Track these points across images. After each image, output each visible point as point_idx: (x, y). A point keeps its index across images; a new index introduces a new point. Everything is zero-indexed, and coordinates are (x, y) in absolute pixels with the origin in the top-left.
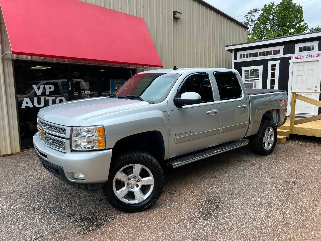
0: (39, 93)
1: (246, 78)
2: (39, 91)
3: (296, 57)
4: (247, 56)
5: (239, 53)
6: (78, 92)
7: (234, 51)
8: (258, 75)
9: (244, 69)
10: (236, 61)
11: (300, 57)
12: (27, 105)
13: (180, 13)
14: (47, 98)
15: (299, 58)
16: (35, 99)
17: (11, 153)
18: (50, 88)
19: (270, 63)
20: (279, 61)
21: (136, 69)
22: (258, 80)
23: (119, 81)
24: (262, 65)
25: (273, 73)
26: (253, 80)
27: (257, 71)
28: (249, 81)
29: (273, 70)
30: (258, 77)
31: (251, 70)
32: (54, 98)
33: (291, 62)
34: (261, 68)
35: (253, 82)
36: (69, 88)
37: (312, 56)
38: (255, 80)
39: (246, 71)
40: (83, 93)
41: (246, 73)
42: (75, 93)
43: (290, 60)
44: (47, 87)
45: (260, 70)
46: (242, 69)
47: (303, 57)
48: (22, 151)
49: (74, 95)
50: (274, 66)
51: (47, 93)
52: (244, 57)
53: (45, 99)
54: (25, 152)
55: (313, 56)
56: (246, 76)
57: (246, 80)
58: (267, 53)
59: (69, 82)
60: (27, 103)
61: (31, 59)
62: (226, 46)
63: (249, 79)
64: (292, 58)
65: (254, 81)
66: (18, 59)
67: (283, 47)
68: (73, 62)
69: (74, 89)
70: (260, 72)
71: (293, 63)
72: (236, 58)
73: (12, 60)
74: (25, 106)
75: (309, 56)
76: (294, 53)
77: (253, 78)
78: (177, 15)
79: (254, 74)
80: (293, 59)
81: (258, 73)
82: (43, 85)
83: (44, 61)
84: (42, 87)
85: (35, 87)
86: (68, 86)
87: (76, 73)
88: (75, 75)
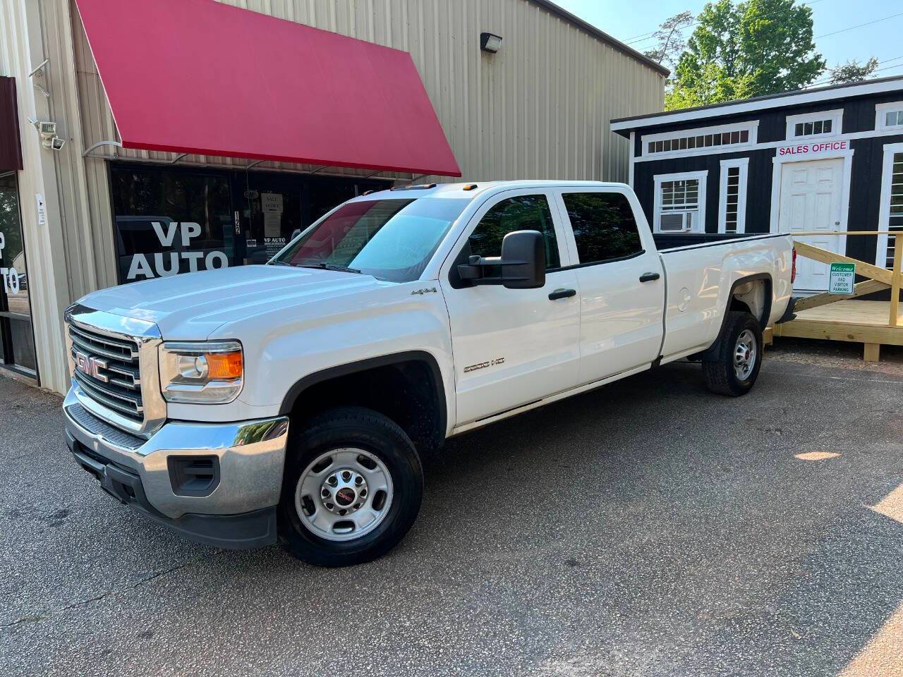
0: (166, 241)
1: (664, 203)
2: (166, 237)
3: (788, 149)
4: (666, 146)
5: (646, 140)
6: (255, 240)
7: (634, 133)
8: (696, 194)
9: (659, 179)
10: (639, 159)
11: (798, 150)
12: (140, 272)
13: (499, 37)
14: (185, 255)
15: (795, 151)
16: (159, 257)
18: (191, 230)
19: (725, 165)
20: (747, 160)
21: (392, 181)
22: (696, 207)
24: (705, 169)
25: (733, 190)
26: (683, 208)
27: (693, 184)
28: (674, 210)
29: (733, 181)
30: (696, 201)
31: (677, 183)
32: (200, 255)
33: (776, 161)
34: (701, 176)
35: (684, 213)
36: (237, 230)
37: (826, 147)
38: (688, 207)
39: (664, 185)
40: (267, 242)
41: (664, 191)
42: (249, 243)
43: (775, 155)
44: (185, 226)
45: (700, 182)
46: (654, 179)
47: (806, 150)
49: (248, 246)
50: (734, 171)
51: (186, 242)
52: (659, 150)
53: (180, 256)
55: (830, 145)
56: (664, 196)
57: (664, 209)
58: (717, 140)
59: (236, 214)
60: (140, 267)
61: (150, 158)
62: (612, 122)
63: (673, 205)
64: (778, 151)
65: (685, 209)
66: (120, 158)
67: (757, 123)
68: (246, 166)
69: (248, 233)
70: (699, 186)
71: (782, 164)
72: (638, 152)
73: (106, 160)
74: (137, 275)
75: (821, 147)
76: (784, 138)
77: (683, 202)
78: (492, 44)
79: (685, 192)
80: (782, 153)
81: (697, 189)
82: (177, 223)
83: (178, 163)
84: (173, 226)
85: (157, 226)
86: (232, 224)
87: (250, 193)
88: (248, 197)
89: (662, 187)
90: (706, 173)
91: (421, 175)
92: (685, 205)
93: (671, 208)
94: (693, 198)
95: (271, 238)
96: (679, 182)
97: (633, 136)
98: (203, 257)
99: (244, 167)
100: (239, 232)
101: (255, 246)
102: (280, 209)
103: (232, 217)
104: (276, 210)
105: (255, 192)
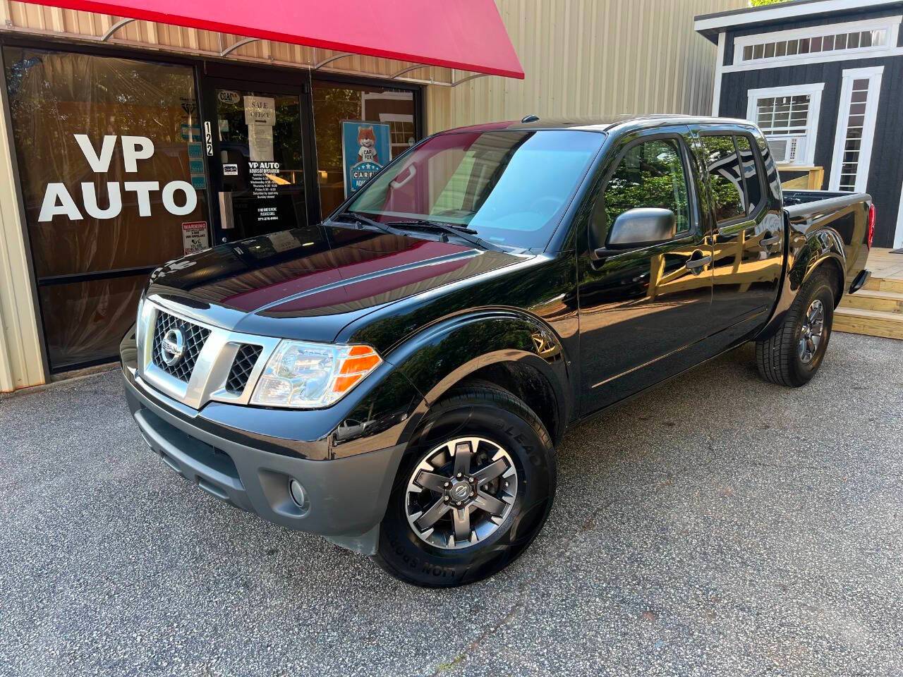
0: (100, 165)
2: (99, 158)
4: (769, 50)
5: (741, 43)
6: (236, 165)
7: (724, 33)
8: (805, 115)
9: (754, 95)
10: (729, 69)
12: (59, 211)
14: (129, 186)
16: (88, 189)
17: (12, 389)
18: (138, 148)
21: (425, 86)
22: (803, 131)
23: (371, 128)
24: (821, 82)
25: (858, 109)
26: (786, 132)
28: (772, 135)
29: (860, 97)
30: (804, 123)
31: (780, 100)
32: (155, 186)
34: (815, 91)
35: (788, 139)
36: (208, 150)
38: (792, 132)
39: (762, 102)
40: (253, 168)
41: (761, 110)
42: (227, 169)
44: (128, 142)
45: (812, 99)
46: (748, 95)
48: (52, 381)
49: (226, 174)
51: (131, 167)
52: (758, 56)
53: (122, 187)
54: (64, 385)
56: (761, 117)
58: (841, 42)
59: (206, 126)
60: (58, 203)
61: (65, 32)
62: (697, 19)
63: (772, 129)
65: (788, 135)
66: (17, 29)
67: (898, 19)
68: (219, 52)
69: (225, 154)
70: (811, 105)
72: (728, 60)
74: (54, 216)
77: (785, 124)
79: (790, 112)
81: (806, 107)
82: (115, 137)
83: (112, 41)
84: (109, 142)
85: (83, 141)
86: (201, 140)
87: (226, 97)
88: (224, 101)
89: (758, 105)
90: (820, 87)
91: (476, 74)
92: (789, 128)
94: (801, 118)
95: (259, 163)
96: (782, 98)
97: (722, 37)
98: (157, 189)
99: (216, 54)
100: (211, 152)
101: (236, 173)
102: (272, 120)
103: (201, 130)
104: (265, 122)
105: (234, 94)
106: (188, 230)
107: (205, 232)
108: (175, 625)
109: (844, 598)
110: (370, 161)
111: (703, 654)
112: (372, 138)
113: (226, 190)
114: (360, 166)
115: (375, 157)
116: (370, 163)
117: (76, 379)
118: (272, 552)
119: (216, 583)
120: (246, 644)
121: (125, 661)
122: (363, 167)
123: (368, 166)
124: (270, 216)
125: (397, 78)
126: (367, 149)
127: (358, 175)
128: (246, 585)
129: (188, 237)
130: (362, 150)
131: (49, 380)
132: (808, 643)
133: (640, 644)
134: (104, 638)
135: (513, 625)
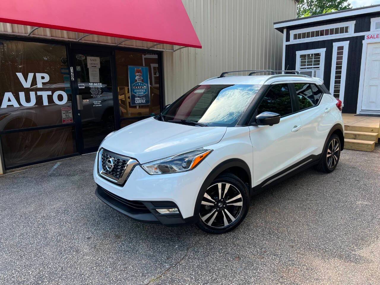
0: (27, 85)
1: (301, 65)
2: (26, 82)
3: (372, 36)
4: (304, 36)
5: (292, 33)
6: (84, 84)
8: (319, 61)
9: (299, 53)
10: (288, 43)
11: (377, 36)
12: (10, 103)
14: (39, 93)
15: (375, 37)
16: (22, 95)
18: (43, 78)
19: (336, 45)
20: (348, 42)
21: (163, 52)
22: (319, 67)
23: (140, 69)
25: (340, 58)
26: (312, 68)
27: (318, 55)
28: (306, 69)
29: (340, 53)
30: (319, 64)
31: (309, 55)
33: (364, 42)
34: (322, 51)
35: (313, 71)
36: (72, 78)
39: (302, 56)
40: (91, 85)
41: (302, 59)
42: (81, 86)
43: (364, 39)
44: (39, 75)
45: (321, 54)
46: (296, 53)
48: (6, 173)
49: (79, 88)
50: (341, 48)
51: (39, 85)
52: (299, 38)
53: (36, 94)
54: (11, 175)
56: (302, 62)
57: (301, 69)
58: (332, 32)
59: (71, 69)
60: (9, 100)
62: (275, 23)
63: (306, 67)
64: (366, 37)
65: (313, 69)
67: (354, 22)
68: (76, 39)
69: (79, 80)
70: (321, 57)
71: (368, 44)
72: (288, 39)
74: (7, 106)
76: (369, 30)
77: (311, 65)
79: (313, 60)
80: (368, 38)
81: (319, 58)
82: (33, 74)
83: (32, 36)
84: (31, 76)
85: (20, 75)
86: (69, 75)
87: (80, 57)
88: (78, 59)
89: (300, 57)
90: (325, 49)
91: (182, 47)
92: (313, 66)
93: (305, 68)
94: (317, 62)
95: (94, 83)
97: (285, 31)
98: (51, 94)
99: (75, 40)
101: (84, 88)
102: (99, 66)
103: (69, 70)
104: (96, 67)
105: (83, 56)
106: (64, 111)
107: (71, 111)
108: (46, 267)
109: (316, 250)
110: (140, 82)
111: (256, 272)
112: (141, 72)
113: (79, 94)
114: (136, 84)
115: (142, 80)
116: (140, 83)
117: (16, 172)
118: (89, 238)
119: (65, 251)
120: (74, 274)
121: (24, 281)
122: (137, 84)
123: (139, 84)
124: (98, 105)
125: (150, 49)
126: (139, 77)
127: (135, 88)
128: (77, 251)
129: (64, 113)
130: (137, 78)
131: (4, 172)
132: (299, 268)
133: (232, 270)
134: (17, 273)
135: (182, 264)
